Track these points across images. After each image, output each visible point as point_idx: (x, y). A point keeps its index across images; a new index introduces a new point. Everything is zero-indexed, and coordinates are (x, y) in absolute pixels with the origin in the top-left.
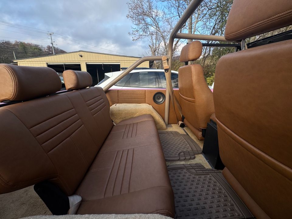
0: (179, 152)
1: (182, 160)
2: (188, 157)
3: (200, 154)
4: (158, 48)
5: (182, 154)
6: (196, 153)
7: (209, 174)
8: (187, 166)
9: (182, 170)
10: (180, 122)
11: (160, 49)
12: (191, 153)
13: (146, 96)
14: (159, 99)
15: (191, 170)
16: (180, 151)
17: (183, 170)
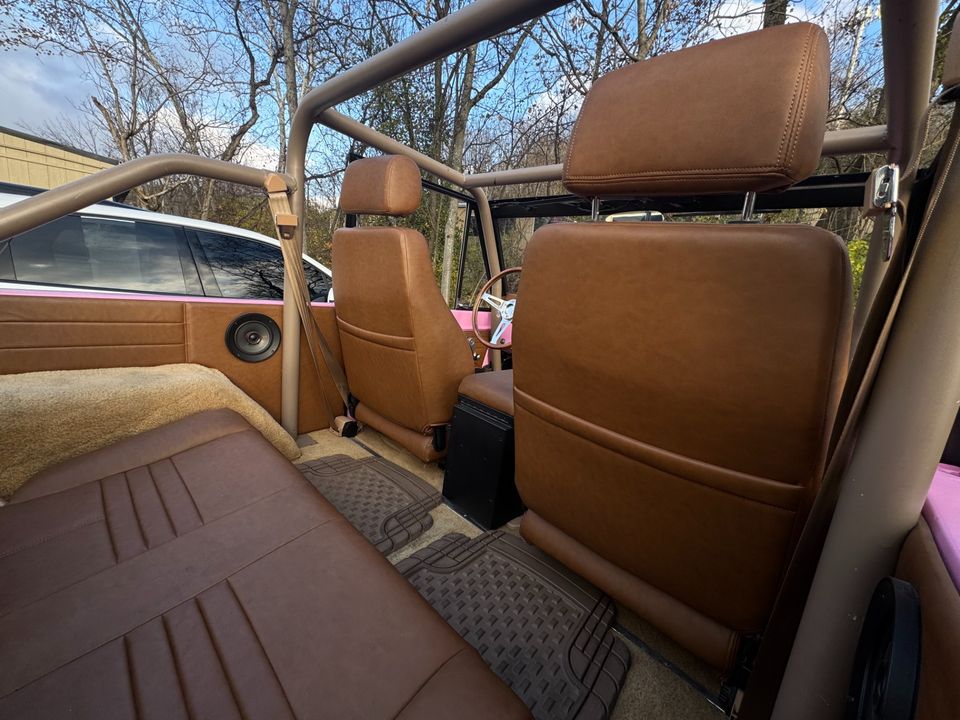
0: (380, 522)
1: (402, 542)
2: (414, 529)
3: (439, 503)
4: (146, 127)
5: (393, 523)
6: (430, 504)
7: (484, 552)
8: (423, 556)
9: (415, 576)
10: (342, 422)
11: (156, 135)
12: (417, 512)
13: (190, 330)
14: (255, 339)
15: (441, 563)
16: (383, 517)
17: (419, 573)
